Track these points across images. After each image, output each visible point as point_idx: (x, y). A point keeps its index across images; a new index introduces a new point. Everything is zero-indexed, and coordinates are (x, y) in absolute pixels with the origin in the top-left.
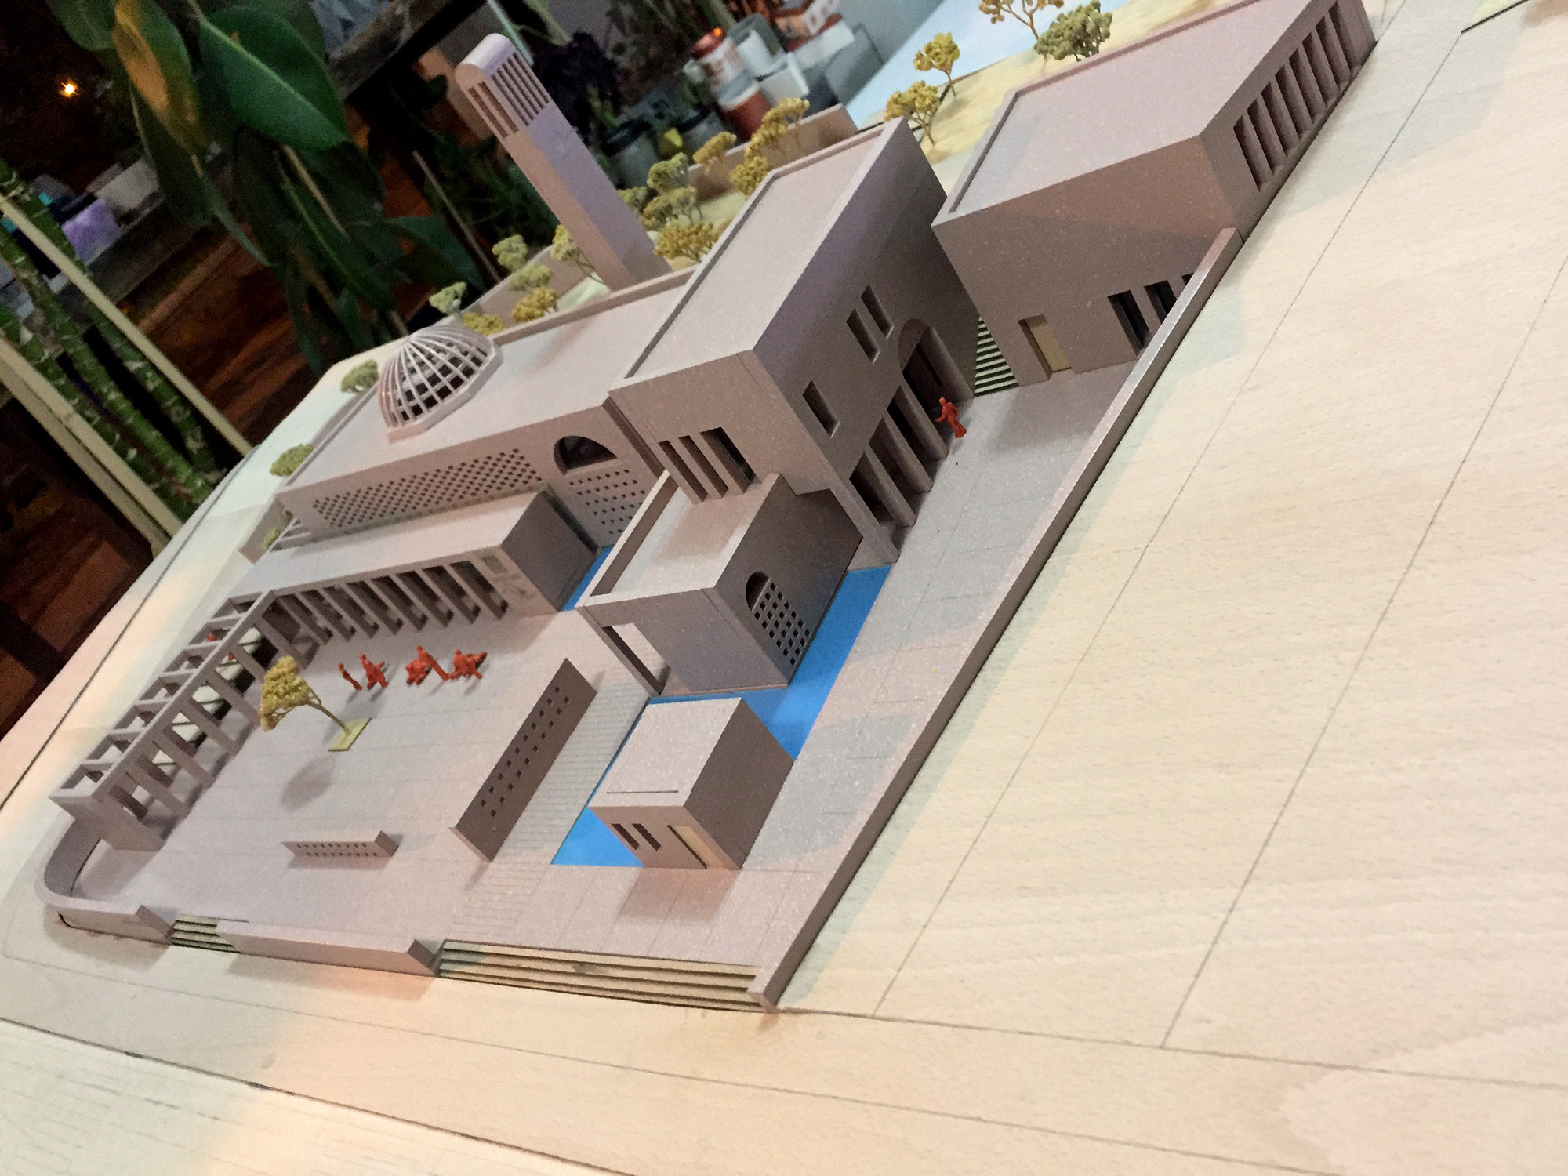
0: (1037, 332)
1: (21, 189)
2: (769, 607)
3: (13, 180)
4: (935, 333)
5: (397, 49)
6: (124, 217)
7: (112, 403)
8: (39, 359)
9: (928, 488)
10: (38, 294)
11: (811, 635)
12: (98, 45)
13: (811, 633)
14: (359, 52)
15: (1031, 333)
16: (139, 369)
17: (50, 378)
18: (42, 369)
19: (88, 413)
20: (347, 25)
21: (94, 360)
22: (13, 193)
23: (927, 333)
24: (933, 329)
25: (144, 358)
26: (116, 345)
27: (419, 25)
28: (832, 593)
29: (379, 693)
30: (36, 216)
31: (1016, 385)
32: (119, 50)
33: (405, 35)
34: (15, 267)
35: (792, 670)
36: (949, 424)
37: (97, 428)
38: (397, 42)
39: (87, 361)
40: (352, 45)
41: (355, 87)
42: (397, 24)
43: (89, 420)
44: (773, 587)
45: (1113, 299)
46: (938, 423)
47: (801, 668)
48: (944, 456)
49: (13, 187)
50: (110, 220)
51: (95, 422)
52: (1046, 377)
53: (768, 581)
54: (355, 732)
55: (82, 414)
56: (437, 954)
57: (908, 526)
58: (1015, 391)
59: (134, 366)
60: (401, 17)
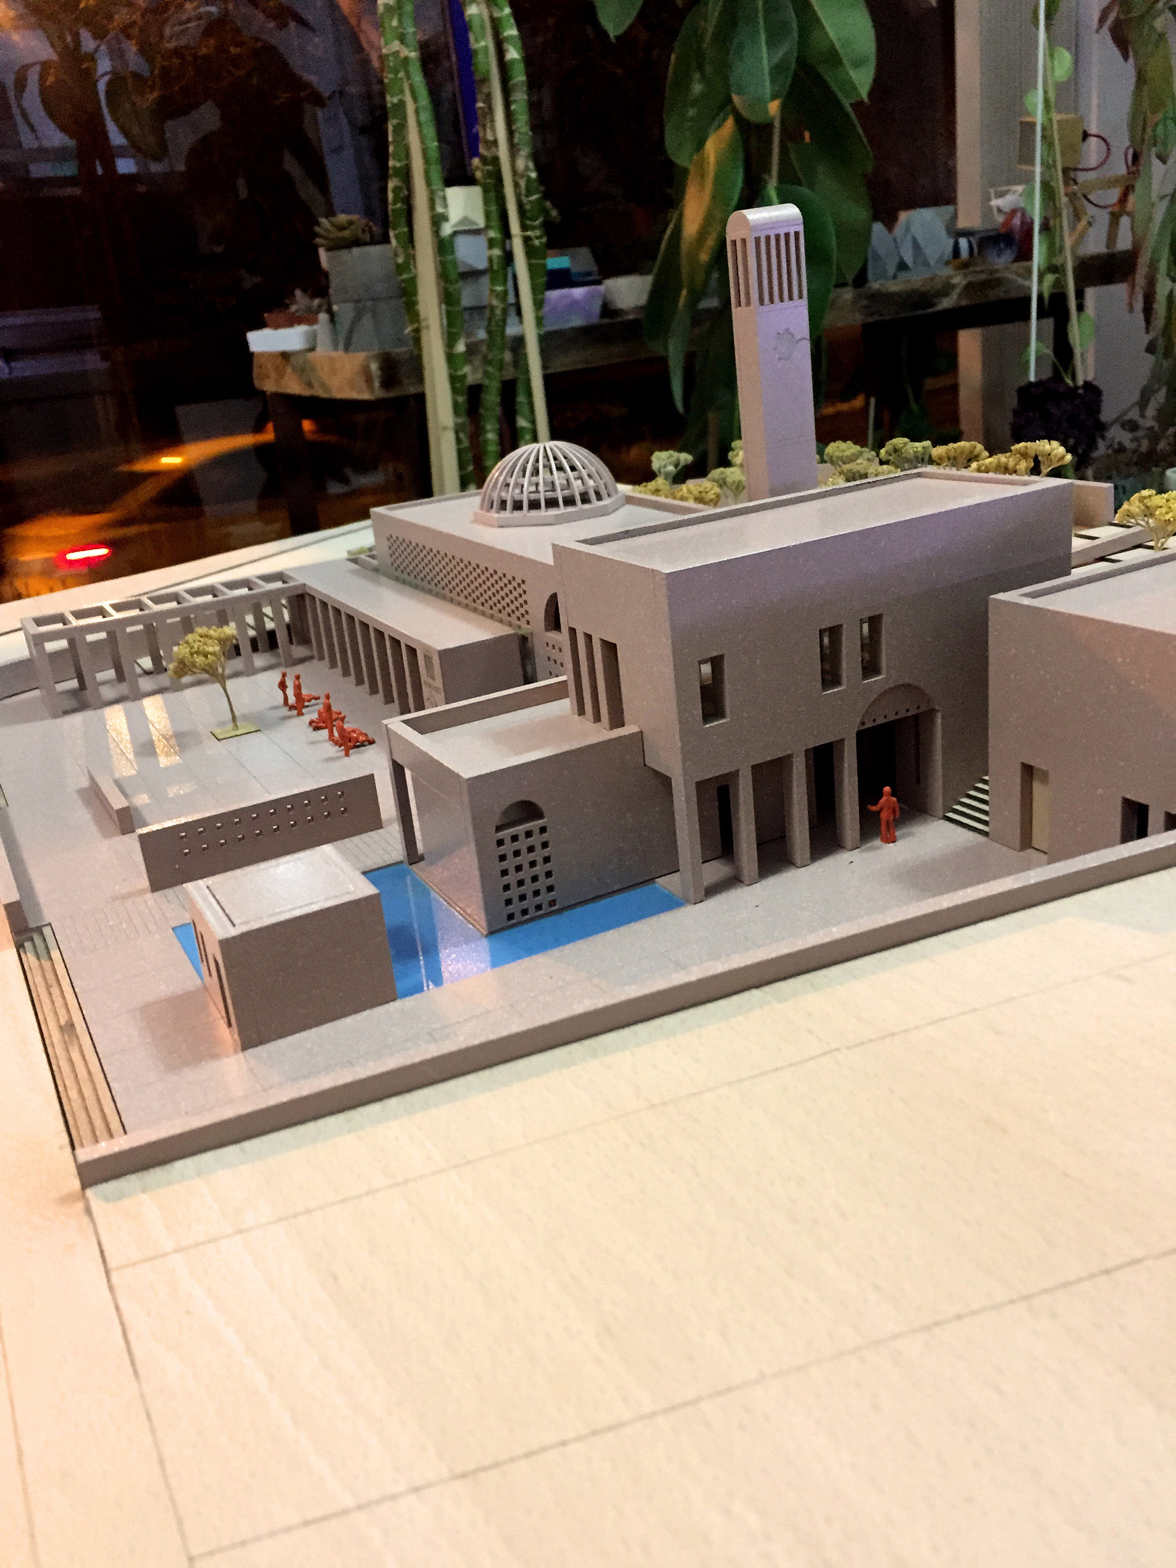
0: (1037, 788)
1: (538, 233)
2: (523, 844)
3: (537, 222)
4: (939, 721)
5: (930, 310)
6: (608, 310)
7: (486, 441)
8: (456, 371)
9: (799, 862)
10: (493, 323)
11: (555, 908)
12: (681, 161)
13: (556, 907)
14: (895, 294)
15: (1032, 787)
16: (523, 428)
17: (454, 390)
18: (454, 380)
19: (462, 435)
20: (902, 266)
21: (498, 399)
22: (529, 233)
23: (932, 712)
24: (939, 715)
25: (533, 422)
26: (521, 398)
27: (964, 303)
28: (615, 888)
29: (289, 717)
30: (534, 261)
31: (985, 834)
32: (692, 173)
33: (946, 303)
34: (492, 291)
35: (504, 925)
36: (879, 820)
37: (460, 452)
38: (933, 305)
39: (492, 398)
40: (893, 287)
41: (870, 320)
42: (946, 289)
43: (458, 441)
44: (543, 830)
45: (1127, 803)
46: (869, 810)
47: (513, 931)
48: (850, 848)
49: (533, 228)
50: (596, 307)
51: (462, 446)
52: (1018, 848)
53: (541, 821)
54: (239, 732)
55: (457, 433)
56: (32, 929)
57: (742, 882)
58: (981, 839)
59: (522, 423)
60: (953, 287)
